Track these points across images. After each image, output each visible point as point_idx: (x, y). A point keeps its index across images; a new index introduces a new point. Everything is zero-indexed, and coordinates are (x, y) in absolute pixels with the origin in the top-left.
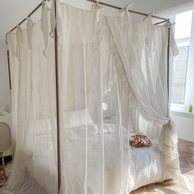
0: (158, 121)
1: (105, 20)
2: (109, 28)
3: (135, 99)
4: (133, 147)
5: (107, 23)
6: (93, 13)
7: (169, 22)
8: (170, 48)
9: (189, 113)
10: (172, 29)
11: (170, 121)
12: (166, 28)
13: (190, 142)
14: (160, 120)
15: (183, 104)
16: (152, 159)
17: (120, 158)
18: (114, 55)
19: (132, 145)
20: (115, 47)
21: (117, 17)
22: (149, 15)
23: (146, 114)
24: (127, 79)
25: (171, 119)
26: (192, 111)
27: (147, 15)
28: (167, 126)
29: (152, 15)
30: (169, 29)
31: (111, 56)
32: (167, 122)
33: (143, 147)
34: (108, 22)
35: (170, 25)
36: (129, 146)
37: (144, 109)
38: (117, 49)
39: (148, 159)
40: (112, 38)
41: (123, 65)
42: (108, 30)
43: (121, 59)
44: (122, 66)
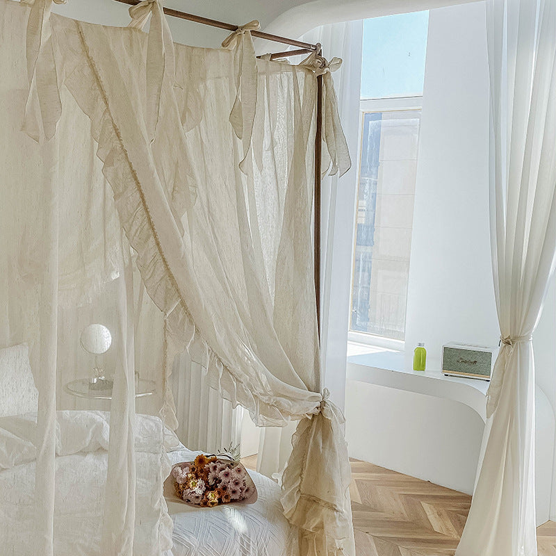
0: (278, 404)
1: (77, 36)
2: (92, 66)
3: (191, 322)
4: (186, 506)
5: (86, 50)
6: (29, 9)
7: (320, 54)
8: (324, 144)
9: (412, 372)
10: (328, 80)
11: (323, 403)
12: (310, 76)
13: (425, 482)
14: (283, 401)
15: (400, 336)
16: (251, 552)
17: (123, 550)
18: (108, 162)
19: (182, 498)
20: (114, 133)
21: (125, 29)
22: (242, 28)
23: (230, 380)
24: (160, 249)
25: (329, 399)
26: (424, 366)
27: (234, 28)
28: (315, 423)
29: (254, 29)
30: (319, 78)
31: (99, 164)
32: (313, 409)
33: (225, 503)
34: (88, 43)
35: (324, 65)
36: (161, 503)
37: (223, 360)
38: (121, 140)
39: (238, 551)
40: (101, 102)
41: (143, 200)
42: (87, 71)
43: (136, 179)
44: (141, 205)
